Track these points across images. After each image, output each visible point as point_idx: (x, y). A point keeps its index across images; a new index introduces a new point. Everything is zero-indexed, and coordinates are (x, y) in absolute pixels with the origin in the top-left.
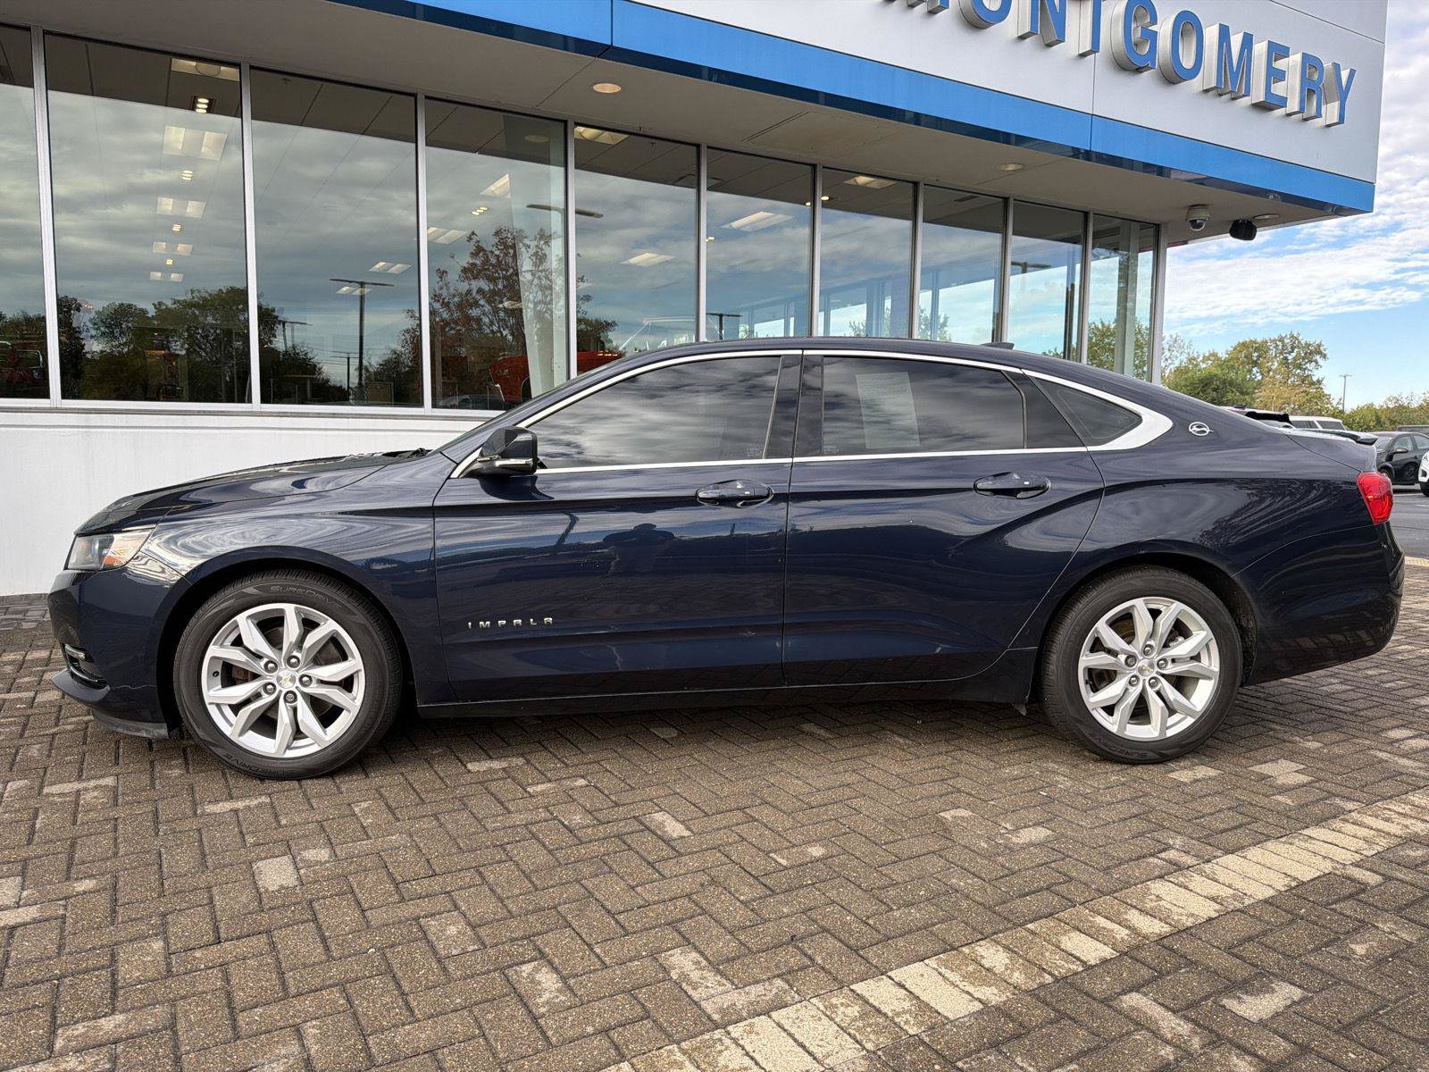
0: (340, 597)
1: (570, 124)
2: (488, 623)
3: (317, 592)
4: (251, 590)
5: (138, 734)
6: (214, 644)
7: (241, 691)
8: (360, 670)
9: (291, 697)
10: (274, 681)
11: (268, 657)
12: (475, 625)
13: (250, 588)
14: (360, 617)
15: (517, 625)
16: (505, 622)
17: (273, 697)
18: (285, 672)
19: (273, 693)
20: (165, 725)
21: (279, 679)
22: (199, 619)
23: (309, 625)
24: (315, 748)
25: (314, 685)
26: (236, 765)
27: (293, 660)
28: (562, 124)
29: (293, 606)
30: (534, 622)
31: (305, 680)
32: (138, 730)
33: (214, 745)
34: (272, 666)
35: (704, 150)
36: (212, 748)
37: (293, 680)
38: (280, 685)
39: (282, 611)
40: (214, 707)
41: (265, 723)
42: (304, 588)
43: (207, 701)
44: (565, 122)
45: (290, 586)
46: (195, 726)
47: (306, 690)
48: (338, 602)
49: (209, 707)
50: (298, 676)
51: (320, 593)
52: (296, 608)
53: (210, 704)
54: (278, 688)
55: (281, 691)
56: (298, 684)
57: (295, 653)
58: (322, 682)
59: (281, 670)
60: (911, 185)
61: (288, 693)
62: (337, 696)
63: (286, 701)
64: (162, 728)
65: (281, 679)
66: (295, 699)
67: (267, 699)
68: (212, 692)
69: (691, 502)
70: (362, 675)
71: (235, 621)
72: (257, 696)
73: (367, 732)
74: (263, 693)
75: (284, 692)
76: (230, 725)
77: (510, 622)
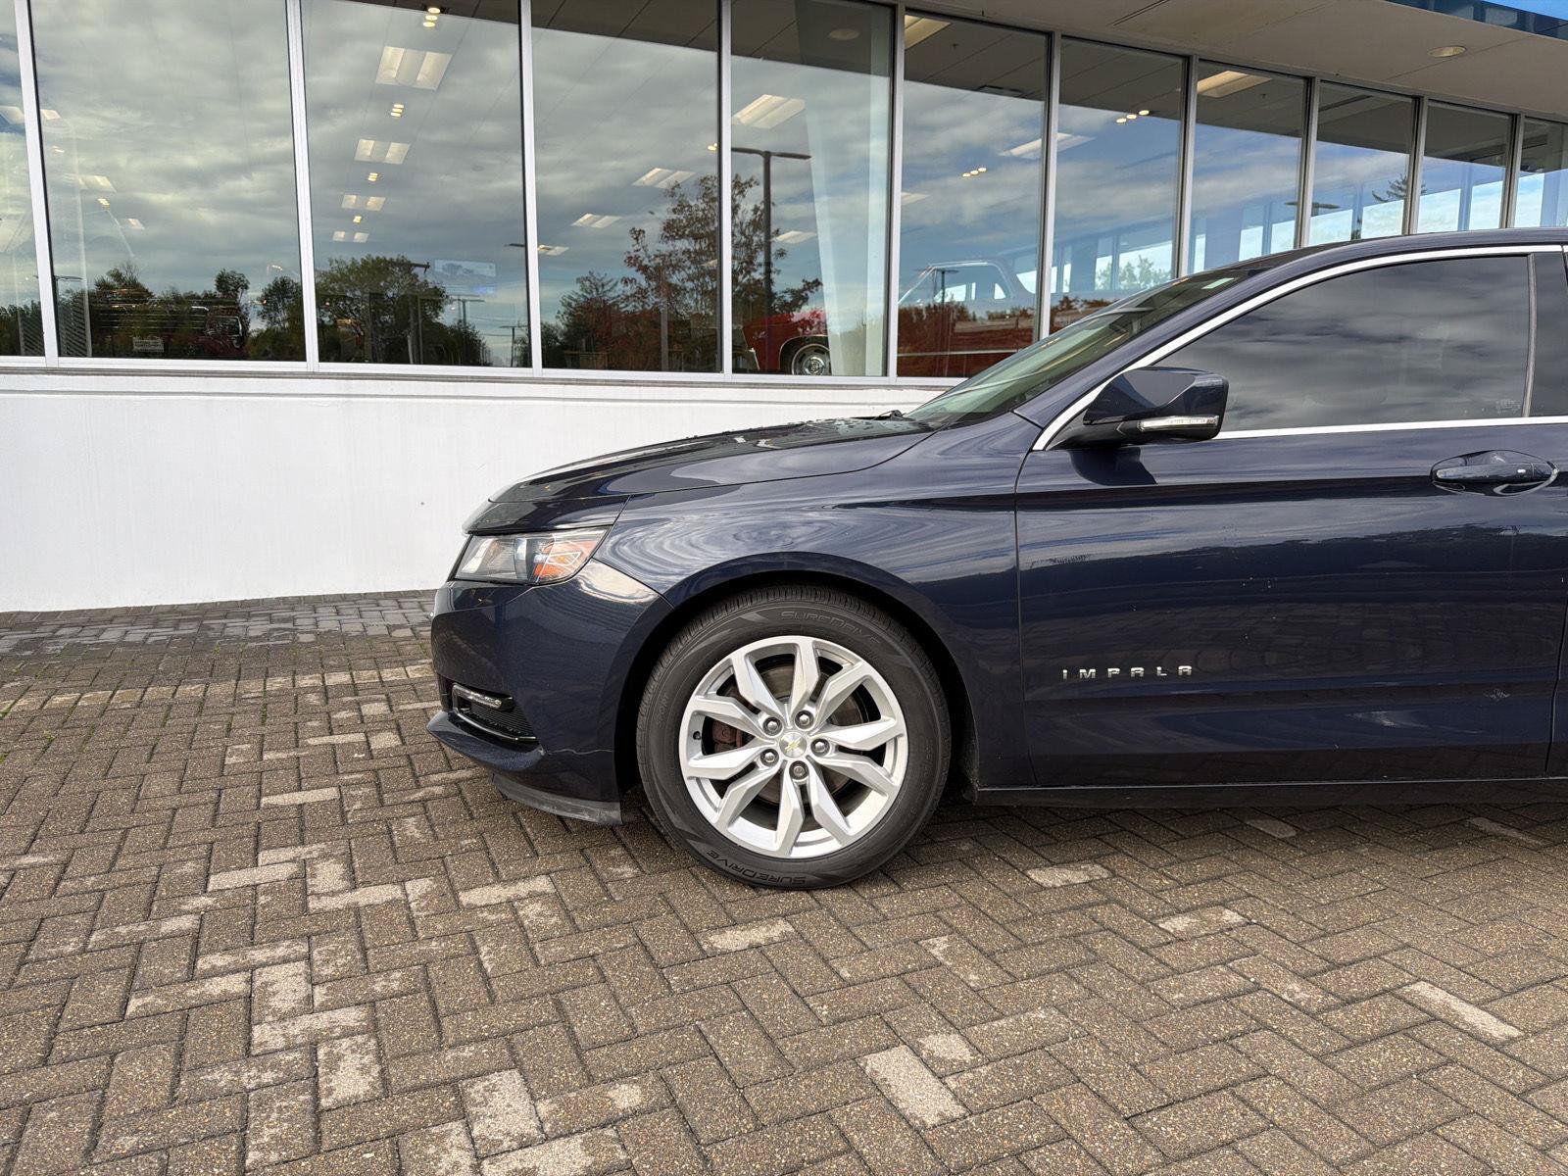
0: (877, 628)
1: (901, 9)
2: (1093, 671)
3: (846, 620)
4: (752, 616)
5: (577, 816)
6: (697, 694)
7: (729, 761)
8: (901, 735)
9: (799, 769)
10: (775, 746)
11: (768, 711)
12: (1074, 672)
13: (750, 612)
14: (906, 656)
15: (1137, 675)
16: (1118, 670)
17: (774, 770)
18: (791, 735)
19: (777, 761)
20: (618, 805)
21: (784, 745)
22: (679, 656)
23: (828, 668)
24: (833, 846)
25: (831, 753)
26: (724, 867)
27: (804, 718)
28: (888, 11)
29: (812, 639)
30: (1163, 671)
31: (820, 746)
32: (577, 810)
33: (695, 838)
34: (774, 724)
35: (1057, 39)
36: (691, 842)
37: (803, 745)
38: (785, 753)
39: (794, 646)
40: (694, 782)
41: (763, 809)
42: (826, 614)
43: (685, 776)
44: (893, 8)
45: (808, 611)
46: (668, 810)
47: (821, 761)
48: (875, 635)
49: (687, 782)
50: (810, 740)
51: (850, 621)
52: (815, 643)
53: (690, 778)
54: (782, 757)
55: (785, 761)
56: (809, 751)
57: (807, 708)
58: (841, 749)
59: (786, 730)
60: (1302, 81)
61: (794, 764)
62: (864, 769)
63: (792, 775)
64: (613, 809)
65: (786, 744)
66: (806, 773)
67: (765, 773)
68: (693, 763)
69: (1424, 485)
70: (903, 743)
71: (729, 661)
72: (751, 767)
73: (909, 826)
74: (760, 764)
75: (791, 761)
76: (714, 809)
77: (1125, 670)
